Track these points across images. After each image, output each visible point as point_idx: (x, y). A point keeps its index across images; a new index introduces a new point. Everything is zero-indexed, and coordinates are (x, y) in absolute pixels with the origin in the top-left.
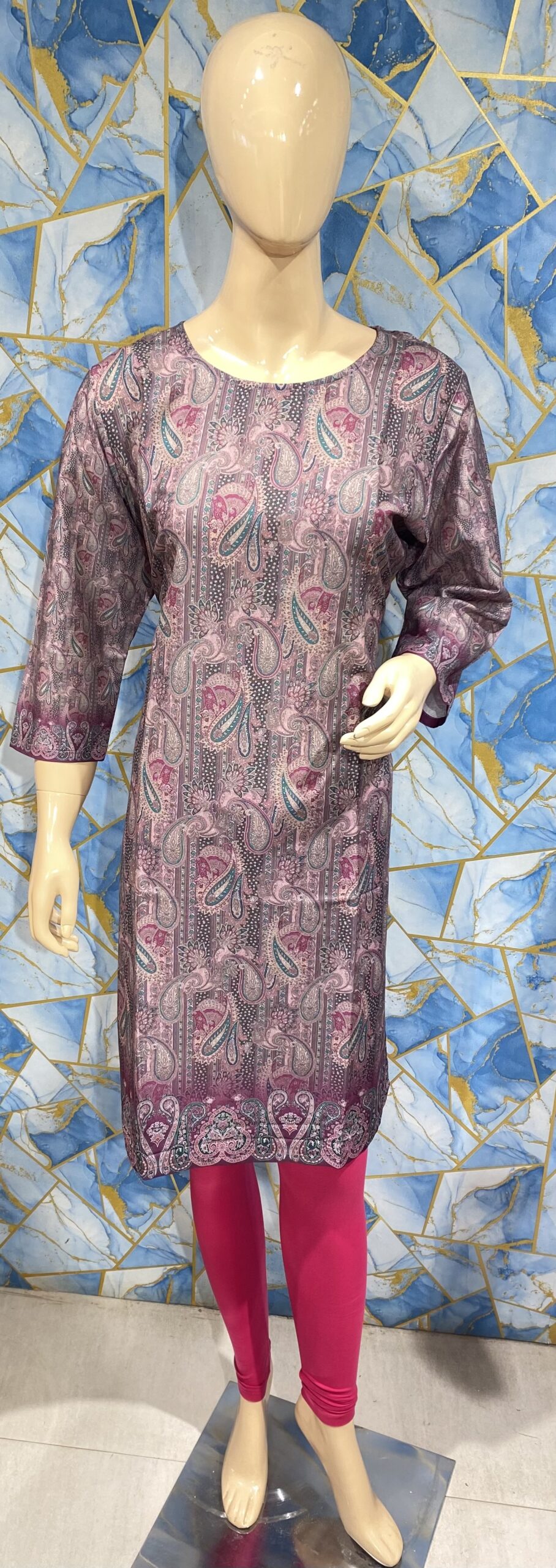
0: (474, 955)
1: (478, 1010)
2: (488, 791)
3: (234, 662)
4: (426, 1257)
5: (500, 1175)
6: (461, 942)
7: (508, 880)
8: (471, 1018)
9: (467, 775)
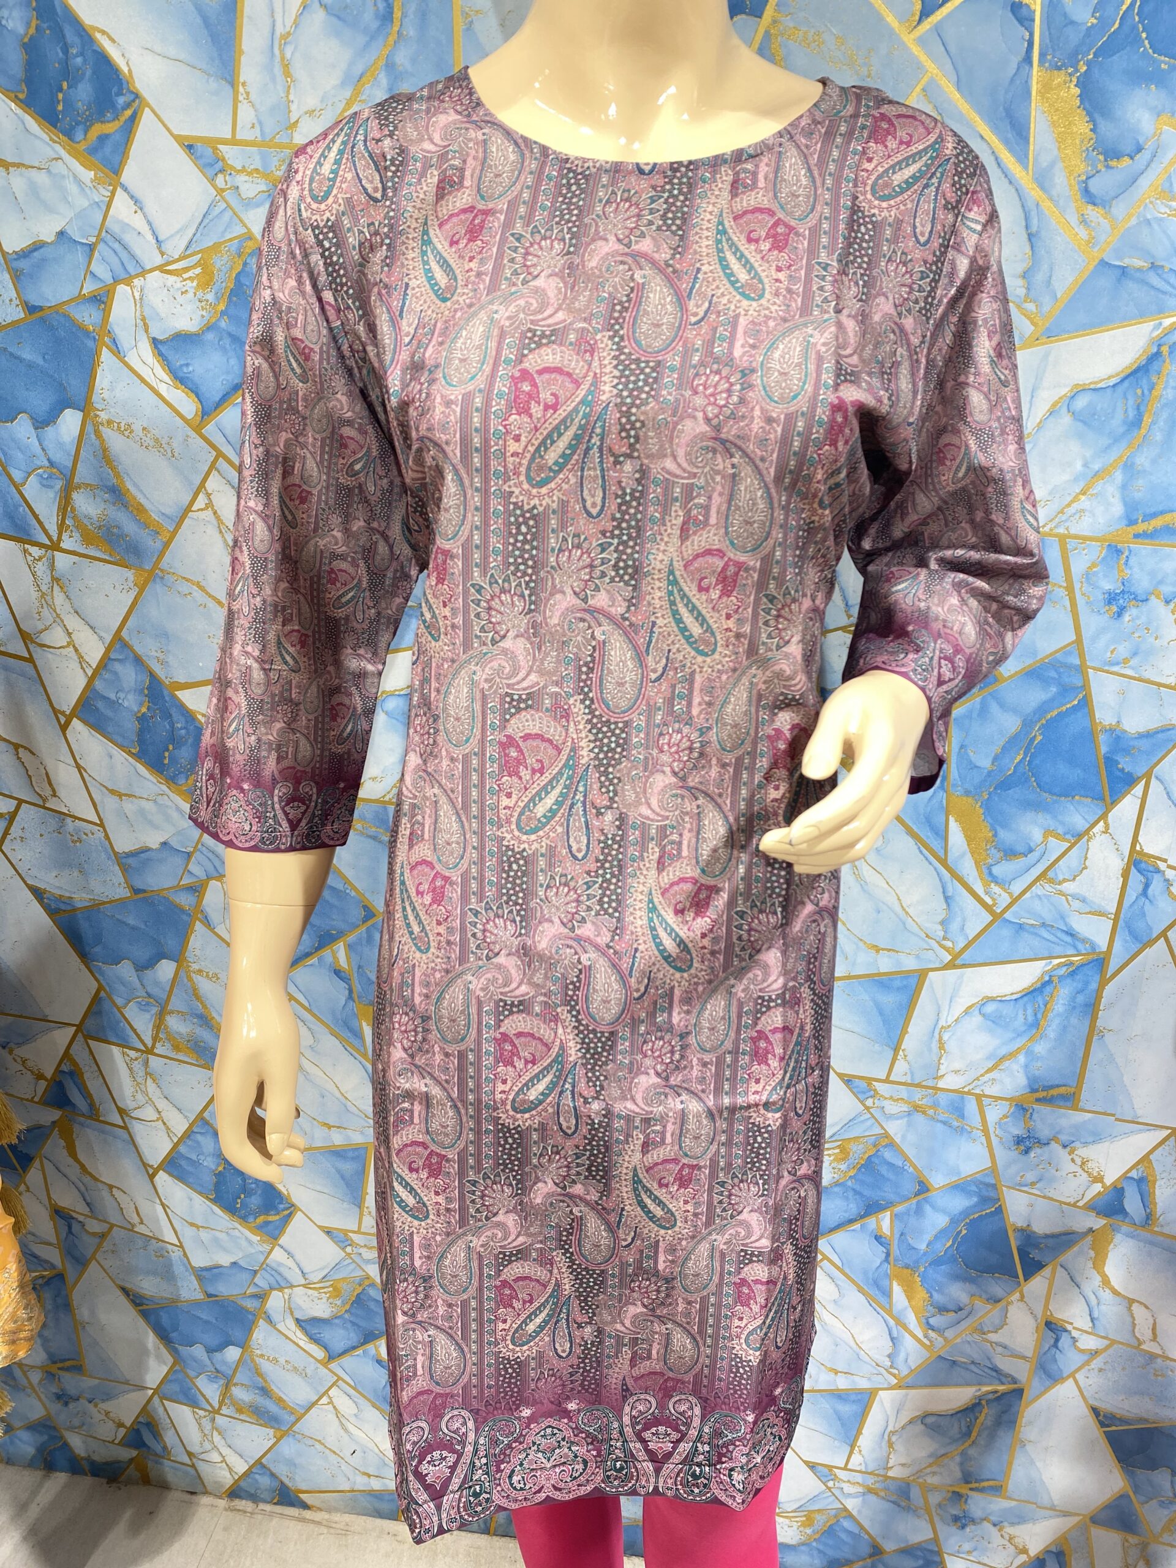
0: (935, 1105)
1: (937, 1180)
2: (968, 868)
3: (557, 689)
4: (849, 1495)
5: (960, 1396)
6: (919, 1085)
7: (992, 999)
8: (928, 1190)
9: (936, 845)
